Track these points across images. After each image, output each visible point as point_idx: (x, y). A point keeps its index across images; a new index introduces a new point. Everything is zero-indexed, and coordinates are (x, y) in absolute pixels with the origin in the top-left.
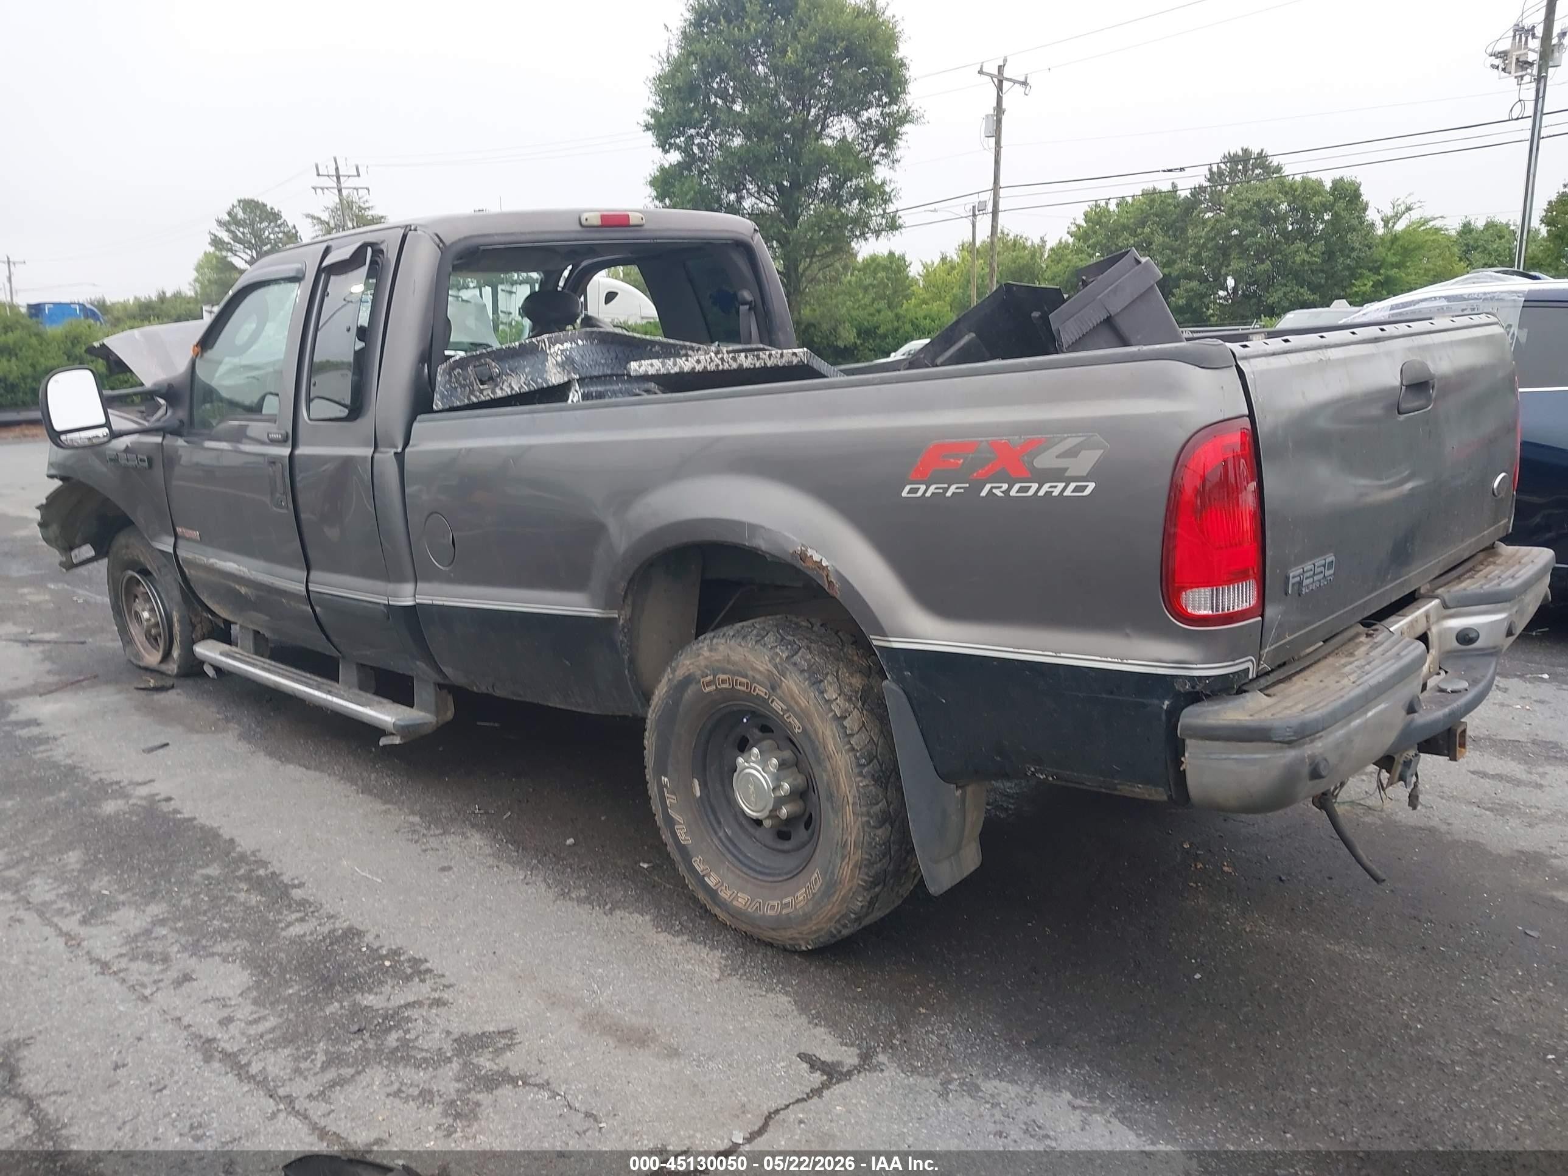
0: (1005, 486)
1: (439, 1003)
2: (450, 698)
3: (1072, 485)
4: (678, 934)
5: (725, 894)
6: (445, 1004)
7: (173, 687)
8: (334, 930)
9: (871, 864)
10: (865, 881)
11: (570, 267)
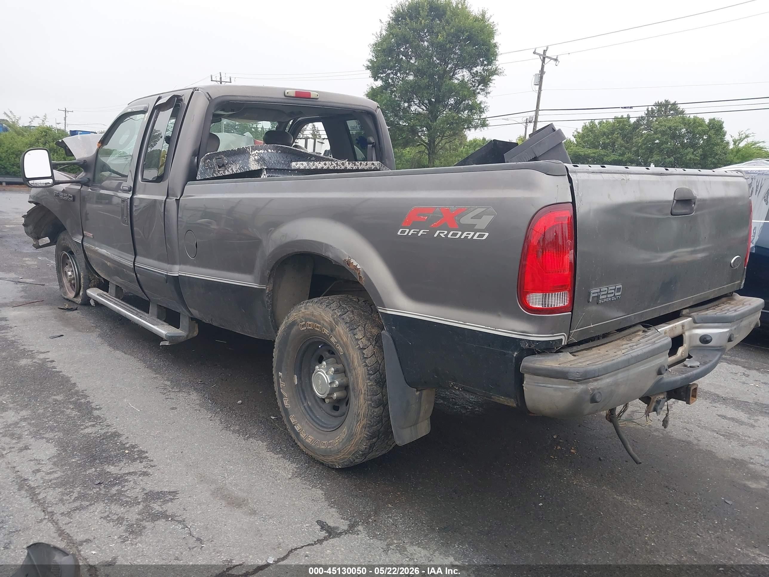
0: (446, 232)
1: (145, 474)
2: (197, 325)
3: (478, 234)
4: (278, 453)
5: (302, 435)
6: (147, 475)
7: (76, 309)
8: (107, 432)
9: (371, 426)
10: (367, 435)
11: (292, 121)
